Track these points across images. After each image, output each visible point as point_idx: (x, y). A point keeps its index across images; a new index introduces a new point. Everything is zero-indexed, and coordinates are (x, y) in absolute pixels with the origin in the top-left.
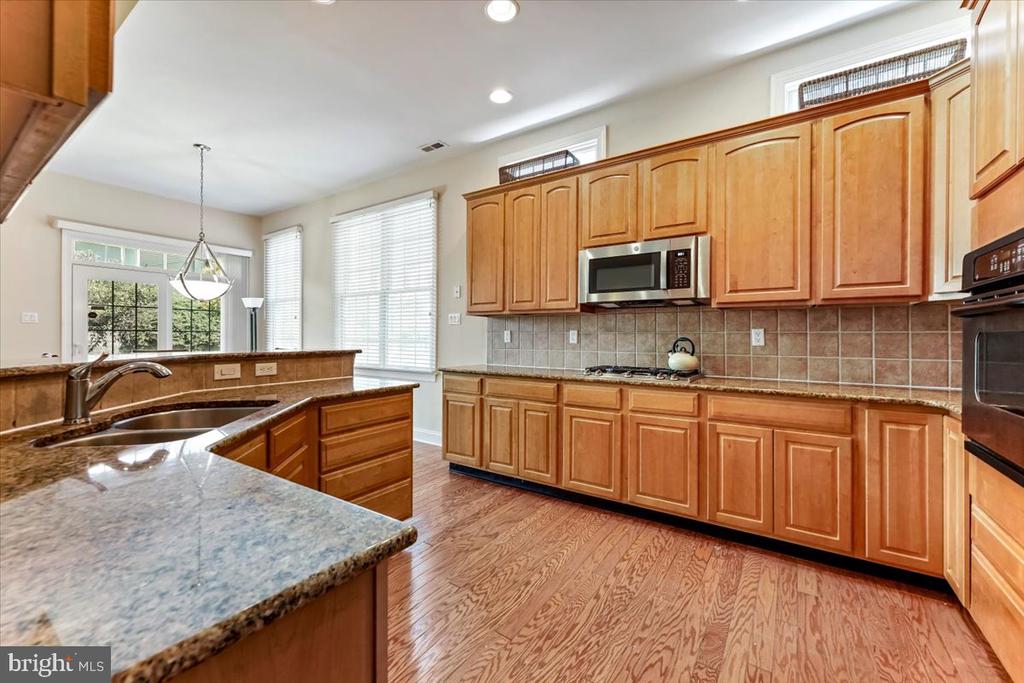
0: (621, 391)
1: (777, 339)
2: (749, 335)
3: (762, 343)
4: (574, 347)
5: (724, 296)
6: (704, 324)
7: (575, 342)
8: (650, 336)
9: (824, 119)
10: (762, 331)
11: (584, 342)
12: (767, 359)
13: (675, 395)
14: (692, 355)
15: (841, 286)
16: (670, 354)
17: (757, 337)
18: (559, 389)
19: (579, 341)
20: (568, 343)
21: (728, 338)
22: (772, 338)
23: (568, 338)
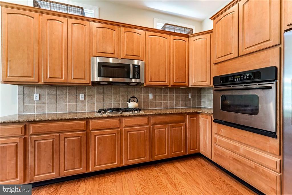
0: (120, 120)
1: (155, 97)
2: (149, 95)
3: (152, 98)
4: (82, 101)
5: (148, 83)
6: (136, 92)
7: (83, 99)
8: (118, 96)
9: (172, 36)
10: (152, 94)
11: (87, 99)
12: (153, 103)
13: (141, 118)
14: (137, 102)
15: (175, 82)
16: (128, 103)
17: (151, 96)
18: (87, 124)
19: (85, 99)
20: (79, 99)
21: (143, 96)
22: (154, 96)
23: (79, 97)
